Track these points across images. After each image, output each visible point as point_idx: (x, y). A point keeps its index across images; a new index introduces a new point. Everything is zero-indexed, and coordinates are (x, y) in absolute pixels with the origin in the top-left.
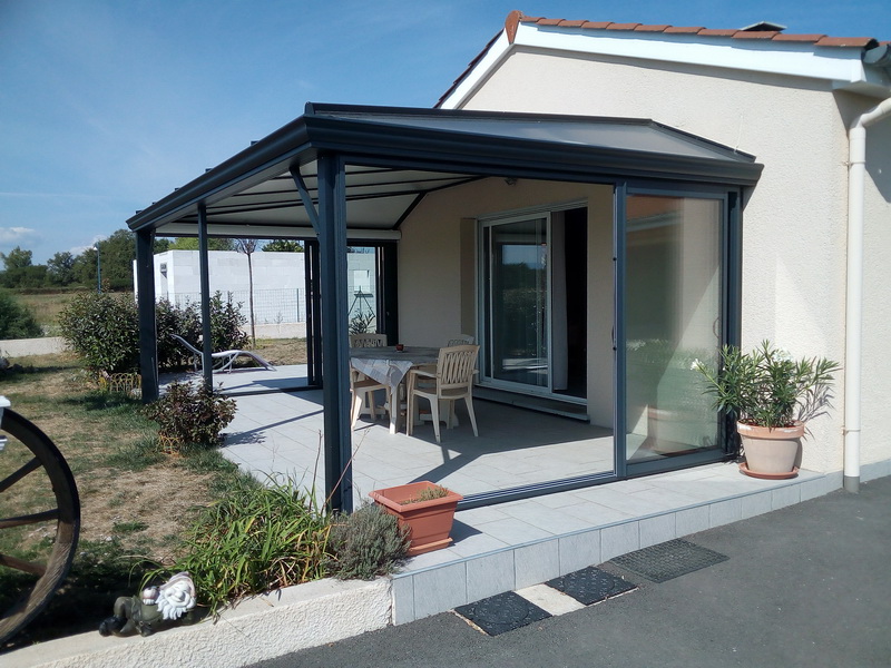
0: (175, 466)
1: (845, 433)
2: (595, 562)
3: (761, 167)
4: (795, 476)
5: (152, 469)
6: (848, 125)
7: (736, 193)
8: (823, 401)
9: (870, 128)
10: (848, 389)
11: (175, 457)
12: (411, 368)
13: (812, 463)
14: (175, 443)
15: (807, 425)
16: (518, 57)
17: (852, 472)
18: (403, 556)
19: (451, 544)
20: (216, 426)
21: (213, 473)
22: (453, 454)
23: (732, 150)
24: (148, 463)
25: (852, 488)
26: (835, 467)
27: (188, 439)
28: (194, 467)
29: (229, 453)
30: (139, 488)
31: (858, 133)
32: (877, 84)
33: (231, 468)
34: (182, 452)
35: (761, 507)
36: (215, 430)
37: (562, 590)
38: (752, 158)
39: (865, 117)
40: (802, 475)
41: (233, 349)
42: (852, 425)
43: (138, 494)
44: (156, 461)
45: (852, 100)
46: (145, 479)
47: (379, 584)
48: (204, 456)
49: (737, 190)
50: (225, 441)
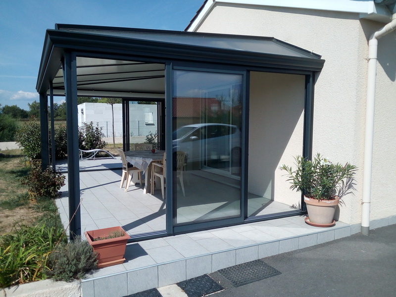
1: (362, 203)
3: (324, 61)
4: (334, 225)
5: (18, 209)
6: (368, 38)
7: (310, 75)
8: (350, 186)
9: (380, 40)
10: (363, 179)
11: (33, 203)
13: (345, 218)
15: (342, 198)
16: (218, 8)
17: (365, 224)
19: (125, 262)
21: (44, 212)
23: (310, 52)
24: (18, 205)
25: (365, 233)
26: (356, 222)
27: (40, 194)
28: (38, 208)
30: (3, 219)
31: (374, 42)
32: (383, 15)
34: (37, 201)
35: (311, 243)
37: (183, 289)
38: (320, 56)
39: (377, 33)
40: (338, 224)
41: (98, 148)
42: (366, 200)
44: (22, 205)
45: (370, 24)
46: (10, 214)
47: (74, 284)
49: (311, 74)
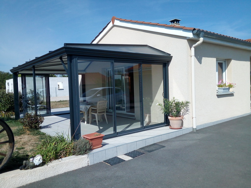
0: (29, 134)
1: (193, 118)
2: (136, 149)
3: (172, 57)
4: (182, 128)
5: (22, 135)
6: (191, 48)
7: (166, 63)
8: (187, 111)
9: (195, 48)
10: (192, 107)
12: (90, 107)
13: (185, 125)
14: (28, 129)
15: (184, 116)
16: (115, 28)
17: (195, 127)
18: (91, 149)
19: (102, 147)
20: (39, 124)
21: (39, 136)
22: (101, 128)
23: (165, 53)
24: (21, 134)
25: (195, 131)
26: (190, 126)
27: (31, 127)
28: (33, 134)
29: (43, 131)
30: (20, 140)
31: (193, 49)
32: (196, 38)
33: (44, 134)
34: (30, 131)
35: (174, 136)
36: (38, 125)
37: (128, 156)
38: (170, 55)
39: (194, 45)
40: (183, 128)
42: (194, 116)
43: (20, 141)
44: (23, 133)
45: (191, 42)
46: (21, 138)
47: (85, 156)
48: (36, 132)
49: (167, 62)
50: (41, 128)
